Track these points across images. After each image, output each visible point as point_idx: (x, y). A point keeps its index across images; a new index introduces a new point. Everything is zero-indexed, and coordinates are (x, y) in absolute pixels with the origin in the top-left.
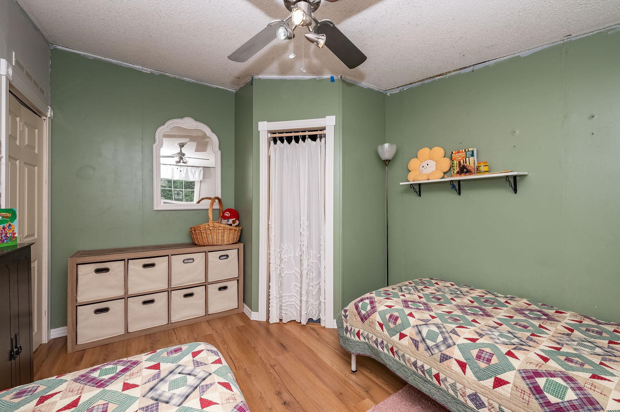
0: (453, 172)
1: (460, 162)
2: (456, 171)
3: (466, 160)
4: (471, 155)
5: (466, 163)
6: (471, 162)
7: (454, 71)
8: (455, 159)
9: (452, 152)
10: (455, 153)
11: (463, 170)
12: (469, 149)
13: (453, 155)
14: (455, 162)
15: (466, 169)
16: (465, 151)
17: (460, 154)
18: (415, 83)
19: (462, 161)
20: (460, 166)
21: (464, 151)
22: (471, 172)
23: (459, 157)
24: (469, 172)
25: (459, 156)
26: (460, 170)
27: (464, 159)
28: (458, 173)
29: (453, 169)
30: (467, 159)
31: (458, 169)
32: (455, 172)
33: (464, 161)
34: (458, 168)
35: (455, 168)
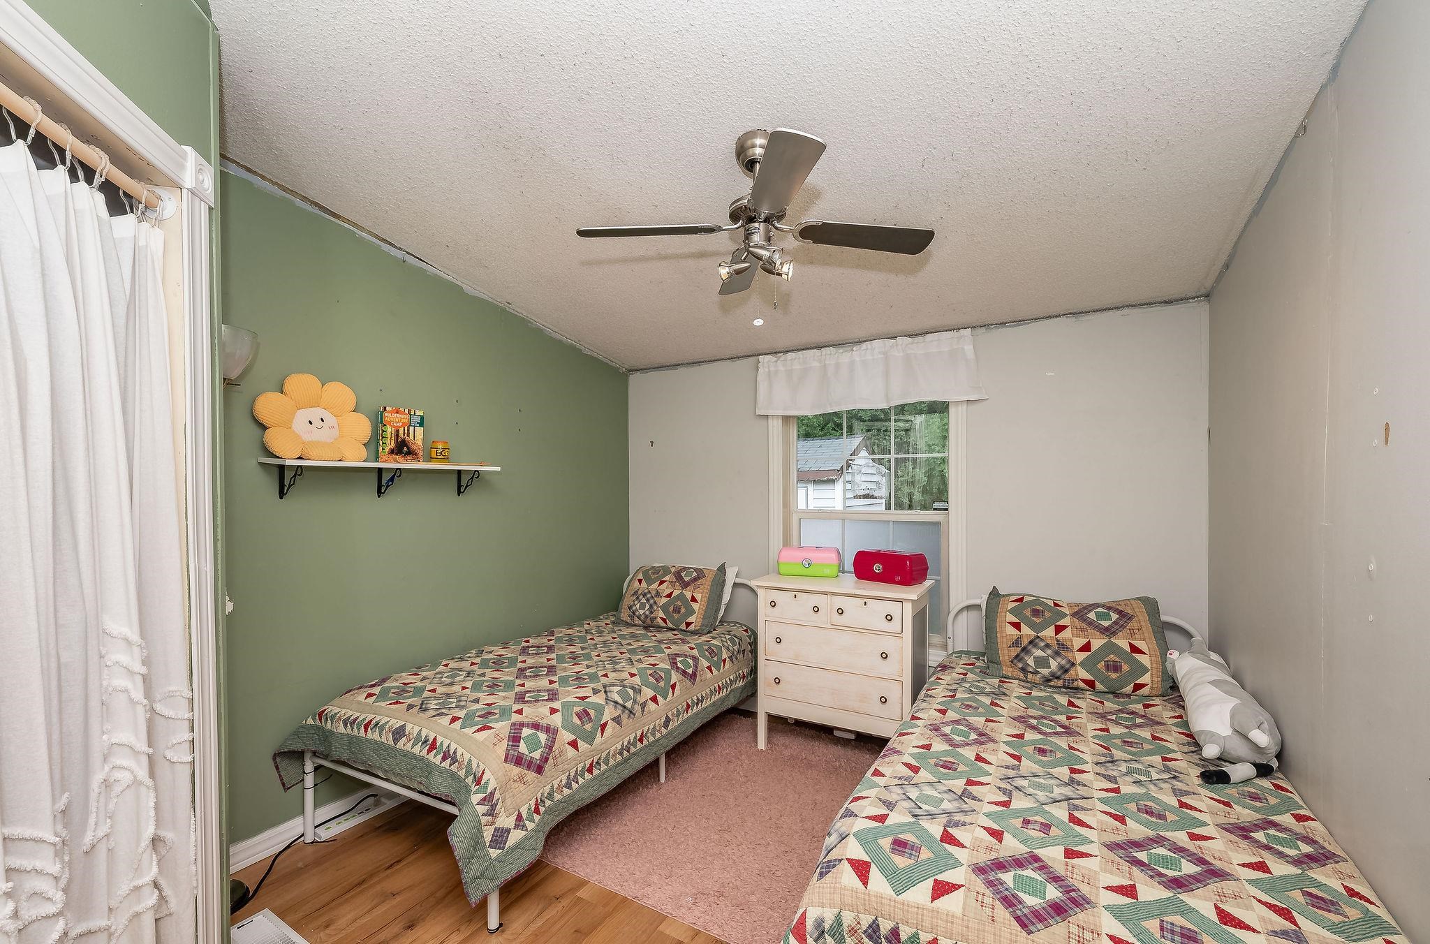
0: (383, 449)
1: (398, 431)
2: (389, 447)
3: (408, 430)
4: (418, 423)
5: (408, 436)
6: (417, 437)
7: (370, 233)
8: (389, 423)
9: (385, 408)
10: (389, 412)
11: (402, 448)
12: (417, 411)
13: (386, 415)
14: (390, 430)
15: (408, 448)
16: (409, 411)
17: (401, 416)
18: (263, 177)
19: (401, 431)
20: (397, 440)
21: (407, 411)
22: (416, 454)
23: (395, 421)
24: (411, 453)
25: (397, 420)
26: (396, 446)
27: (406, 429)
28: (392, 452)
29: (383, 443)
30: (412, 429)
31: (393, 445)
32: (387, 449)
33: (406, 431)
34: (393, 441)
35: (388, 441)
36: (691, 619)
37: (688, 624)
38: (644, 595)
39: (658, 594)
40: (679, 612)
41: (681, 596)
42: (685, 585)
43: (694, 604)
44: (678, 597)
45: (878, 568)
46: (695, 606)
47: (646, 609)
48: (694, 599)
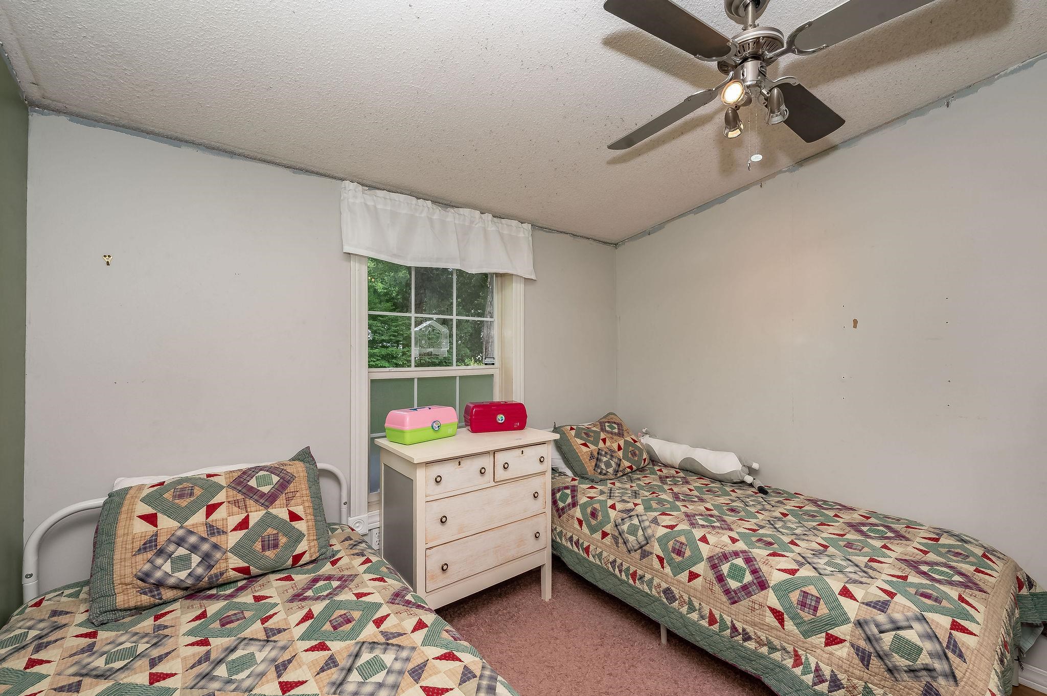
36: (301, 547)
37: (297, 558)
38: (180, 542)
39: (213, 530)
40: (276, 546)
41: (268, 520)
42: (270, 499)
43: (297, 525)
44: (262, 523)
45: (501, 418)
46: (300, 526)
47: (194, 565)
48: (294, 517)
